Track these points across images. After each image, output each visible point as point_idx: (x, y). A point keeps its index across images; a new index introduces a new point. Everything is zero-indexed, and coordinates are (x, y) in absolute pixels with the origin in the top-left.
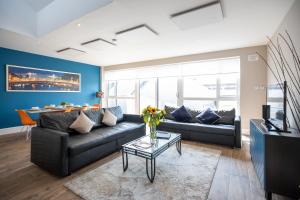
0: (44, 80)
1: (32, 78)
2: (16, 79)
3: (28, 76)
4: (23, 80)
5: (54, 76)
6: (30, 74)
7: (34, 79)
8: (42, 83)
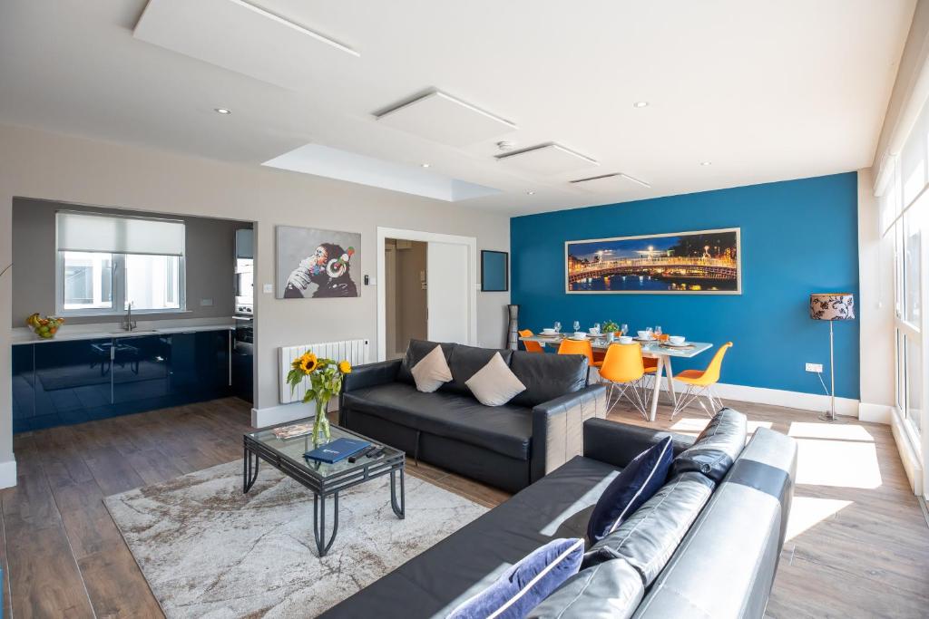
0: (629, 263)
1: (606, 261)
2: (579, 269)
3: (597, 258)
4: (590, 269)
5: (651, 251)
6: (600, 253)
7: (608, 265)
8: (624, 271)
